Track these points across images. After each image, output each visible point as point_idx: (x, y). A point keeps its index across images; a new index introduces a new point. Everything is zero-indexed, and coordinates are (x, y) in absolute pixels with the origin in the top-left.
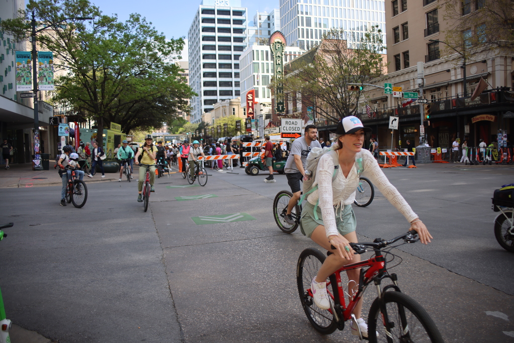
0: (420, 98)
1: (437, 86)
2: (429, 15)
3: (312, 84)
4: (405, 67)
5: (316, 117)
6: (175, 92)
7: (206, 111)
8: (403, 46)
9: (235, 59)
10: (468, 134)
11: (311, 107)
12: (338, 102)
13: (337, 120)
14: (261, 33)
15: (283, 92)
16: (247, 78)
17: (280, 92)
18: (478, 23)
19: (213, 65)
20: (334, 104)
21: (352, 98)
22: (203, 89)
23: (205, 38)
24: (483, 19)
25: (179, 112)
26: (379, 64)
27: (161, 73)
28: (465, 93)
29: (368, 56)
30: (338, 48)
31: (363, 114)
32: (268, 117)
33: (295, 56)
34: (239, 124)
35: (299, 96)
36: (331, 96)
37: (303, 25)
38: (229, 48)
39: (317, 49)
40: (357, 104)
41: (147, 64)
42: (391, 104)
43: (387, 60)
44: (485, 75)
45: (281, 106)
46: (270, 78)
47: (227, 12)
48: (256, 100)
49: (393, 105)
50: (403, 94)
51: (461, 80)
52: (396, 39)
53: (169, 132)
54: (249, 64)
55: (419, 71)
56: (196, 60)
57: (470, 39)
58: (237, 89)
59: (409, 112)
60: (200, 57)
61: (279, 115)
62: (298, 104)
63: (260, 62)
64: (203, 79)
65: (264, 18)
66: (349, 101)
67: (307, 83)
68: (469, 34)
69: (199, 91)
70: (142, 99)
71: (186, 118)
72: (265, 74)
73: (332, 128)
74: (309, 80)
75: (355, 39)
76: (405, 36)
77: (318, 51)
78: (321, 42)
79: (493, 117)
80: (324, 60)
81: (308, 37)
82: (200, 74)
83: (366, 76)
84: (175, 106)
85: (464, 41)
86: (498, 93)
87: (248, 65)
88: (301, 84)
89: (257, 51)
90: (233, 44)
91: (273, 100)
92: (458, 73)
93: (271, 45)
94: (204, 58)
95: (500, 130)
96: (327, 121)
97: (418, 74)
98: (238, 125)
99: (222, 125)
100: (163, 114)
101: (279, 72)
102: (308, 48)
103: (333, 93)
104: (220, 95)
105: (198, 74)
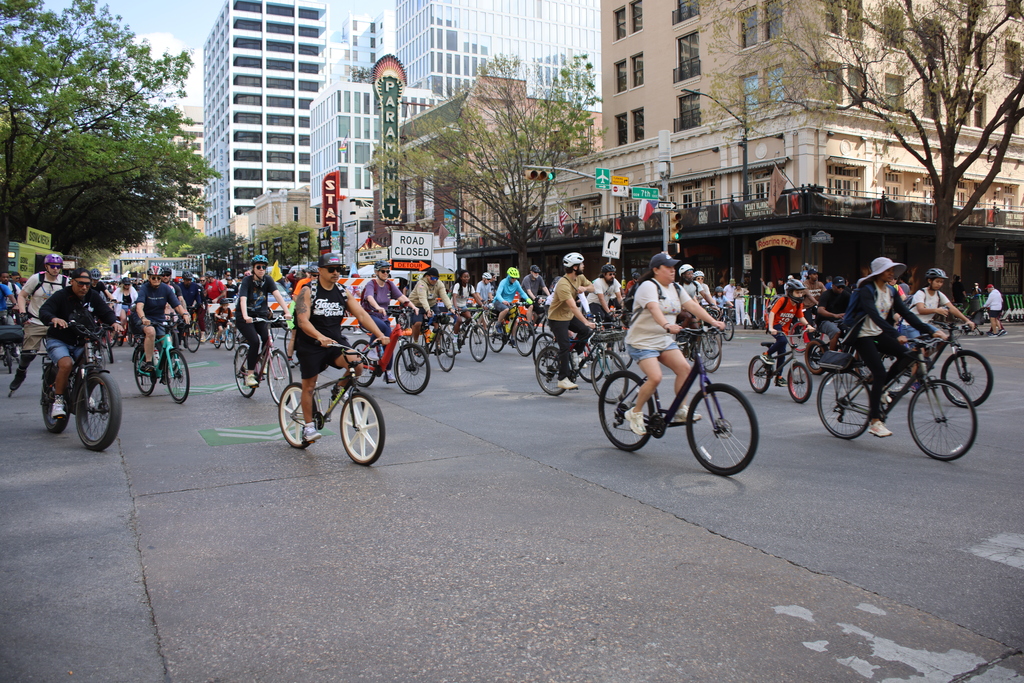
0: (663, 200)
1: (693, 178)
2: (684, 42)
3: (456, 164)
4: (636, 140)
5: (462, 230)
6: (173, 169)
7: (238, 210)
8: (631, 99)
9: (301, 107)
10: (749, 270)
11: (453, 211)
12: (506, 201)
13: (502, 236)
14: (356, 58)
15: (396, 178)
16: (325, 147)
17: (391, 177)
18: (772, 63)
19: (256, 118)
20: (497, 205)
21: (534, 196)
22: (234, 165)
23: (238, 61)
24: (779, 58)
25: (181, 212)
26: (587, 130)
27: (142, 126)
28: (746, 194)
29: (566, 114)
30: (509, 95)
31: (554, 227)
32: (365, 226)
33: (423, 105)
34: (306, 239)
35: (428, 186)
36: (492, 189)
37: (440, 46)
38: (289, 84)
39: (467, 94)
40: (543, 207)
41: (112, 106)
42: (609, 210)
43: (603, 124)
44: (781, 162)
45: (391, 206)
46: (372, 149)
47: (288, 11)
48: (343, 192)
49: (612, 211)
50: (630, 191)
51: (738, 169)
52: (621, 84)
53: (160, 253)
54: (330, 120)
55: (662, 148)
56: (219, 106)
57: (756, 93)
58: (306, 168)
59: (642, 226)
60: (228, 98)
61: (388, 224)
62: (426, 203)
63: (353, 115)
64: (234, 146)
65: (364, 28)
66: (527, 202)
67: (446, 161)
68: (755, 84)
69: (224, 169)
70: (100, 181)
71: (196, 224)
72: (363, 140)
73: (492, 253)
74: (448, 156)
75: (541, 80)
76: (637, 81)
77: (467, 99)
78: (474, 82)
79: (795, 240)
80: (480, 118)
81: (449, 71)
82: (228, 135)
83: (562, 154)
84: (171, 198)
85: (745, 97)
86: (804, 197)
87: (327, 121)
88: (432, 162)
89: (348, 93)
90: (298, 76)
91: (376, 193)
92: (733, 156)
93: (376, 82)
94: (235, 102)
95: (807, 264)
96: (483, 239)
97: (660, 154)
98: (304, 243)
99: (271, 241)
100: (145, 214)
101: (390, 136)
102: (449, 93)
103: (497, 184)
104: (269, 179)
105: (223, 135)
